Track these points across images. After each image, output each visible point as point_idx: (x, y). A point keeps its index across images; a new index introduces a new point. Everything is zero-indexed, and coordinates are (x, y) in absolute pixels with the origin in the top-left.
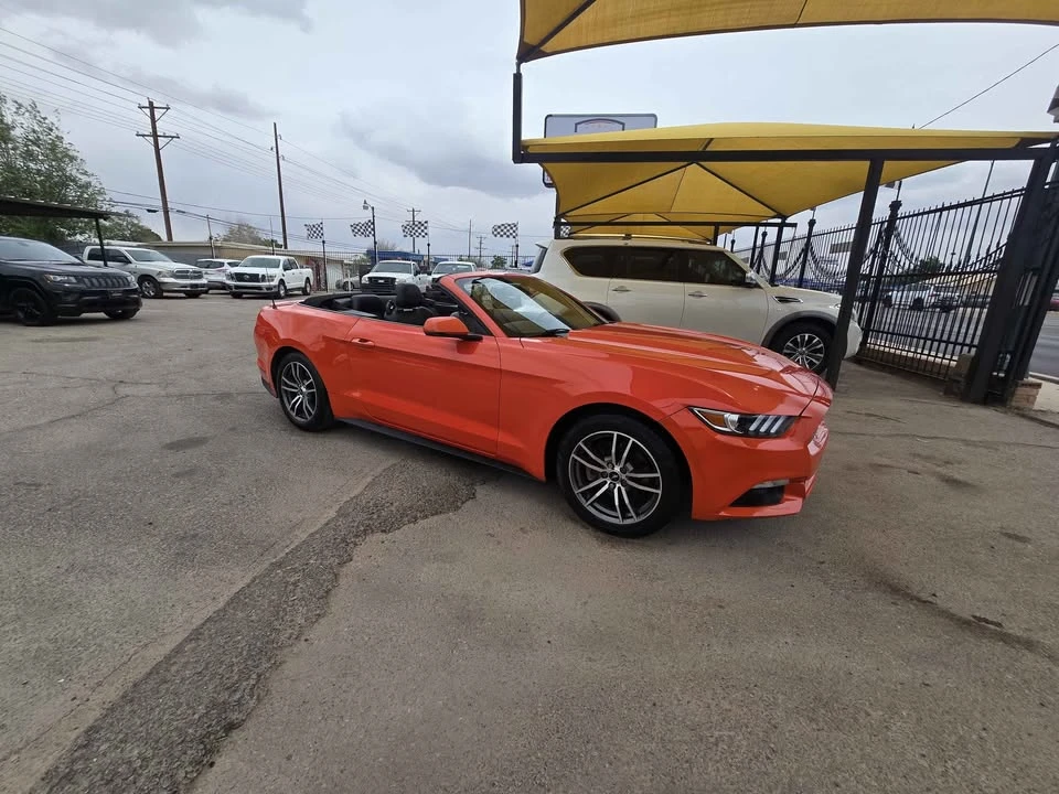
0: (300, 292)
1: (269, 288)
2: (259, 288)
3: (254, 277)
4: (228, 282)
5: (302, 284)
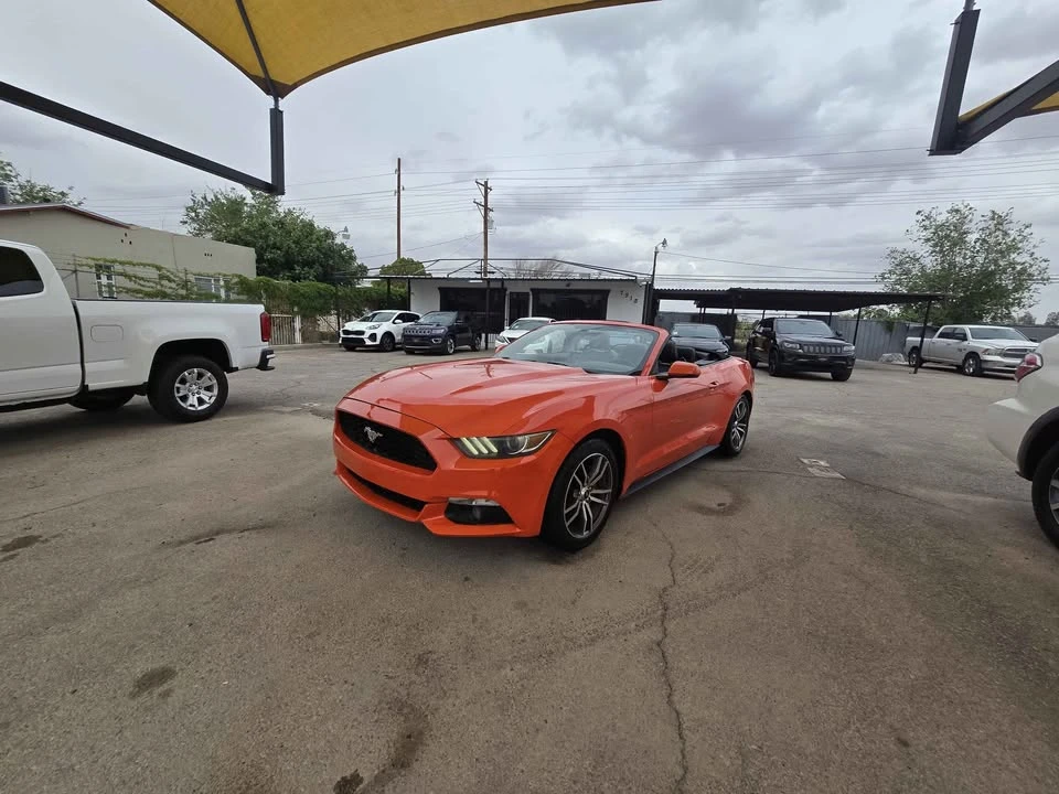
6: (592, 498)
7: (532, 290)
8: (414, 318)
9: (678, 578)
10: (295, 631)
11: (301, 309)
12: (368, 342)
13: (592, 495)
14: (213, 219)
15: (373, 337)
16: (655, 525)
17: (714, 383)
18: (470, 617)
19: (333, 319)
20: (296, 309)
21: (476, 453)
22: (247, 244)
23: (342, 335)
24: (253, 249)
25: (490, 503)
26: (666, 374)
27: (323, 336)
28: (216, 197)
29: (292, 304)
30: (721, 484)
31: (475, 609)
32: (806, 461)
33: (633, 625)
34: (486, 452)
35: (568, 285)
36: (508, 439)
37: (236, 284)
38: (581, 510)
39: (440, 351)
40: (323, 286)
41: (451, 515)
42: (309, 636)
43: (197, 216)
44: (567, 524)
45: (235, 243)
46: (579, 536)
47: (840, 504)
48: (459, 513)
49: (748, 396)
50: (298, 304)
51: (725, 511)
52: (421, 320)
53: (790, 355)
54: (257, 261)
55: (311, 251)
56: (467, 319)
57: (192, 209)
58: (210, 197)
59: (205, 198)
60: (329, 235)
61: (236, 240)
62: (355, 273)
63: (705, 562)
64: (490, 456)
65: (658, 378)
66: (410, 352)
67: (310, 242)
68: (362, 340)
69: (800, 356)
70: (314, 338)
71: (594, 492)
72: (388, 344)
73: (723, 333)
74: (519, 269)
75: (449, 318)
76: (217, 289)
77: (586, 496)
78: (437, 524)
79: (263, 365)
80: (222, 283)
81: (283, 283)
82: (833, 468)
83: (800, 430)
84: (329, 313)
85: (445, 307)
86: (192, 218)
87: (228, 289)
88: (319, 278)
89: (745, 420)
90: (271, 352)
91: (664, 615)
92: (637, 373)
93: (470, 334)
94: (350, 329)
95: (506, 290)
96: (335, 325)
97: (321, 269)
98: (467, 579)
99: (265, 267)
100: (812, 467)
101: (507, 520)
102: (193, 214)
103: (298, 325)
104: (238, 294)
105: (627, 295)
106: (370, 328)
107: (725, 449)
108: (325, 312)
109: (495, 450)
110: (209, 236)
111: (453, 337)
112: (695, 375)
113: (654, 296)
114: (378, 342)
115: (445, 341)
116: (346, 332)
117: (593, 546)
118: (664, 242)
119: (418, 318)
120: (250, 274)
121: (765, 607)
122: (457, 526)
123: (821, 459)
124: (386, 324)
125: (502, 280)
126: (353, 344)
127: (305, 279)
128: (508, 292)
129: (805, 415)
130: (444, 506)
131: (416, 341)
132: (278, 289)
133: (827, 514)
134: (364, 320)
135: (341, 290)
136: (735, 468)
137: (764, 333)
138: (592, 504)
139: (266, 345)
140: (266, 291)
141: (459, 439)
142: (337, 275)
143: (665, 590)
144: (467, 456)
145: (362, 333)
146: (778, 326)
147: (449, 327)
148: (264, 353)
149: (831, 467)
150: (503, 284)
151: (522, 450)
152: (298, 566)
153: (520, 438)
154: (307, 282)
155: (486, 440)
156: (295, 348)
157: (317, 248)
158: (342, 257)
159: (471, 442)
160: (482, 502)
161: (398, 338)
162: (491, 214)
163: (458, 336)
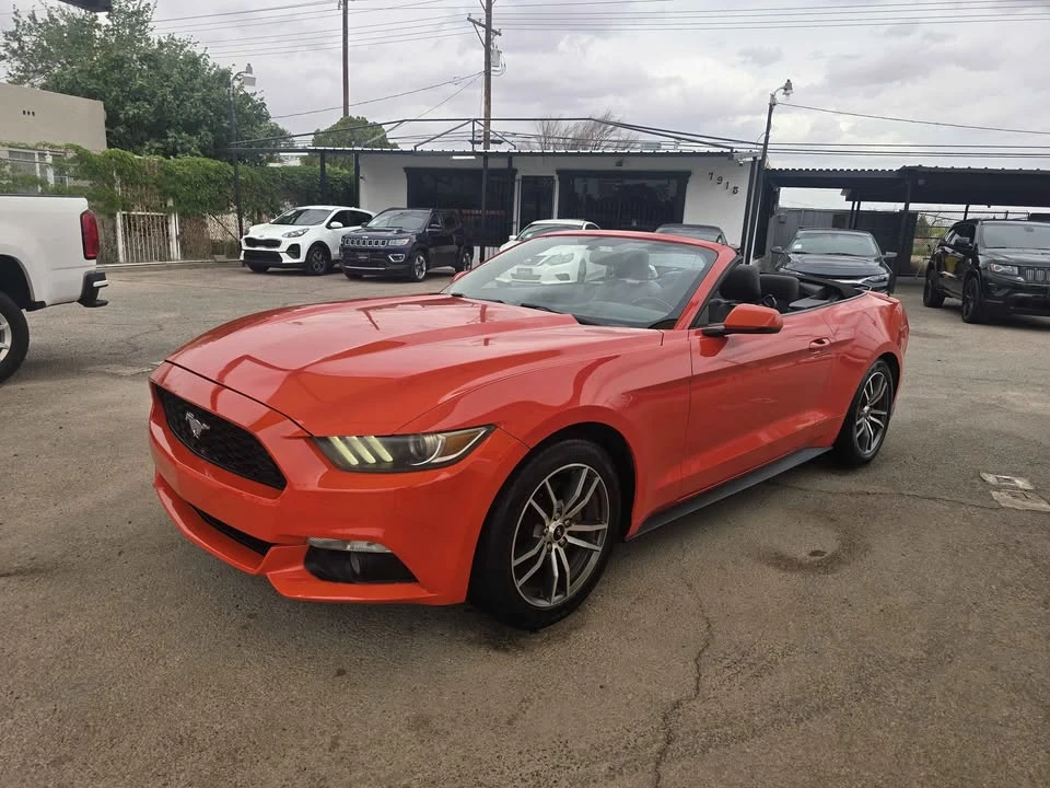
6: (571, 540)
7: (558, 172)
8: (363, 219)
9: (706, 683)
10: (36, 753)
11: (178, 202)
12: (287, 259)
13: (571, 534)
14: (44, 54)
15: (294, 250)
16: (690, 586)
17: (819, 341)
18: (328, 740)
19: (232, 218)
20: (170, 203)
21: (354, 461)
22: (91, 95)
23: (245, 247)
24: (100, 104)
25: (375, 548)
26: (720, 327)
27: (216, 248)
28: (51, 17)
29: (165, 195)
30: (824, 516)
31: (340, 726)
32: (991, 479)
33: (604, 767)
34: (371, 460)
35: (620, 164)
36: (411, 440)
37: (72, 160)
38: (548, 559)
39: (404, 276)
40: (213, 164)
41: (314, 566)
42: (54, 763)
43: (22, 48)
44: (519, 584)
45: (72, 93)
46: (542, 603)
47: (1034, 559)
48: (327, 564)
49: (890, 364)
50: (174, 195)
51: (824, 564)
52: (373, 224)
53: (1001, 286)
54: (107, 124)
55: (193, 107)
56: (449, 222)
57: (15, 36)
58: (42, 16)
59: (33, 17)
60: (223, 77)
61: (71, 90)
62: (266, 143)
63: (762, 658)
64: (379, 468)
65: (706, 334)
66: (355, 276)
67: (192, 90)
68: (277, 256)
69: (1017, 287)
70: (200, 250)
71: (575, 528)
72: (319, 261)
73: (883, 248)
74: (546, 136)
75: (417, 220)
76: (43, 170)
77: (556, 536)
78: (292, 579)
79: (89, 297)
80: (49, 159)
81: (147, 159)
82: (1038, 492)
83: (995, 421)
84: (223, 209)
85: (415, 202)
86: (14, 52)
87: (60, 170)
88: (205, 152)
89: (886, 403)
90: (102, 277)
91: (662, 752)
92: (667, 324)
93: (454, 248)
94: (257, 237)
95: (516, 171)
96: (234, 230)
97: (210, 137)
98: (341, 673)
99: (121, 131)
100: (998, 489)
101: (407, 576)
102: (15, 45)
103: (174, 229)
104: (76, 178)
105: (720, 179)
106: (289, 236)
107: (844, 455)
108: (219, 208)
109: (388, 458)
110: (40, 80)
111: (424, 252)
112: (773, 329)
113: (768, 182)
114: (302, 259)
115: (410, 259)
116: (251, 242)
117: (571, 620)
118: (788, 87)
119: (369, 218)
120: (96, 144)
121: (849, 745)
122: (325, 585)
123: (1020, 475)
124: (316, 229)
125: (509, 155)
126: (263, 261)
127: (184, 151)
128: (518, 176)
129: (1011, 395)
130: (303, 549)
131: (363, 257)
132: (141, 169)
133: (1007, 578)
134: (283, 222)
135: (245, 171)
136: (860, 488)
137: (957, 247)
138: (571, 550)
139: (92, 265)
140: (120, 172)
141: (325, 439)
142: (236, 147)
143: (677, 705)
144: (337, 467)
145: (276, 243)
146: (985, 233)
147: (418, 236)
148: (89, 279)
149: (1036, 491)
150: (510, 162)
151: (435, 459)
152: (68, 642)
153: (429, 439)
154: (187, 158)
155: (373, 440)
156: (169, 267)
157: (203, 100)
158: (247, 116)
159: (347, 443)
160: (362, 546)
161: (335, 253)
162: (496, 40)
163: (432, 250)
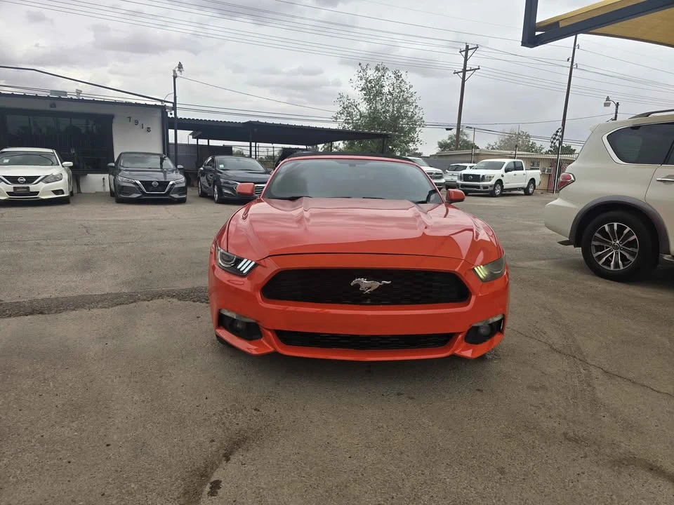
0: (522, 192)
1: (485, 187)
2: (478, 187)
3: (476, 178)
4: (459, 182)
5: (525, 184)
33: (583, 370)
34: (484, 275)
35: (53, 106)
41: (469, 339)
91: (580, 360)
105: (137, 122)
109: (486, 273)
130: (466, 333)
144: (483, 281)
159: (478, 270)
